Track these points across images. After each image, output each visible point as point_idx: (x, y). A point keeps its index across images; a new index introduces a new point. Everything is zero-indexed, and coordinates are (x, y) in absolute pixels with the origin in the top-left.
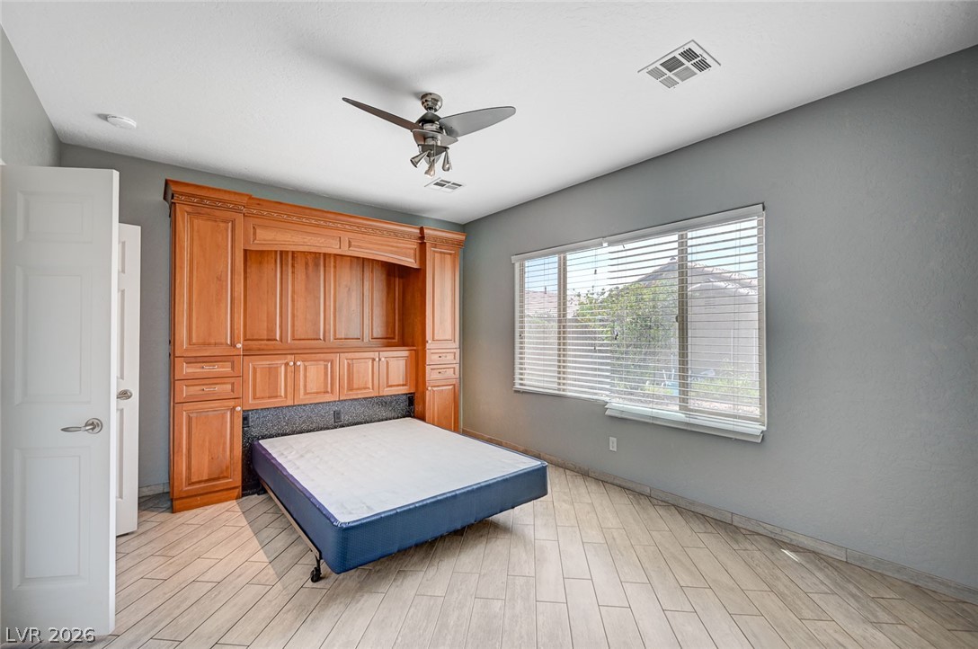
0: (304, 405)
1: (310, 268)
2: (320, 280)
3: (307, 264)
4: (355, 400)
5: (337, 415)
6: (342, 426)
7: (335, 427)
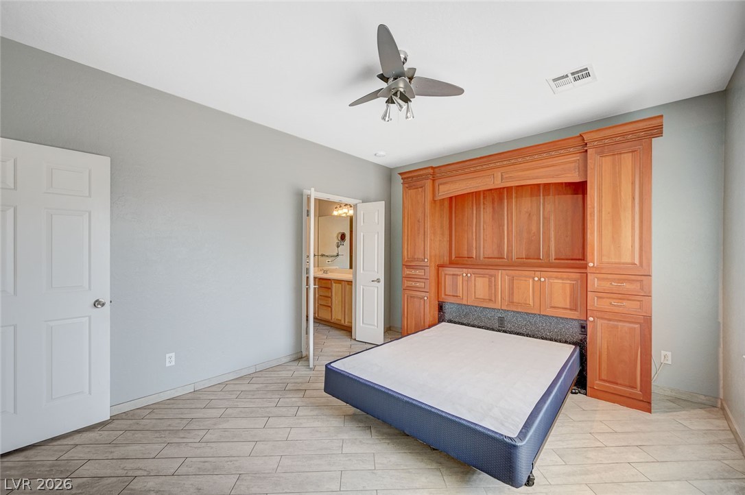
0: (476, 307)
1: (496, 203)
2: (503, 211)
3: (493, 199)
4: (518, 312)
5: (501, 320)
6: (505, 332)
7: (499, 331)
